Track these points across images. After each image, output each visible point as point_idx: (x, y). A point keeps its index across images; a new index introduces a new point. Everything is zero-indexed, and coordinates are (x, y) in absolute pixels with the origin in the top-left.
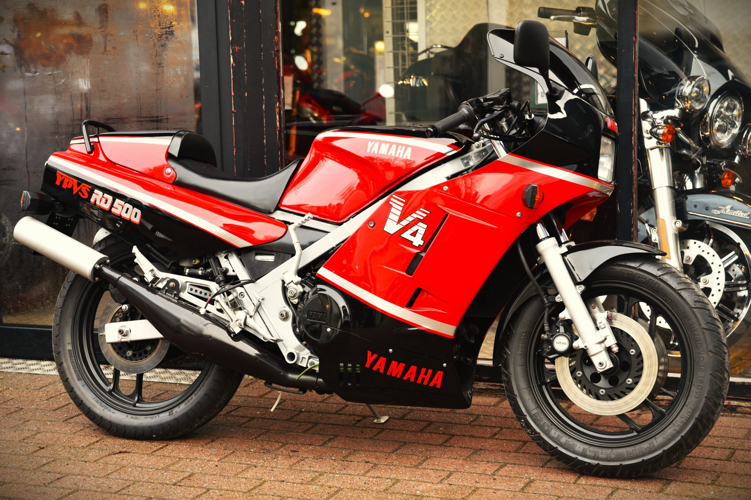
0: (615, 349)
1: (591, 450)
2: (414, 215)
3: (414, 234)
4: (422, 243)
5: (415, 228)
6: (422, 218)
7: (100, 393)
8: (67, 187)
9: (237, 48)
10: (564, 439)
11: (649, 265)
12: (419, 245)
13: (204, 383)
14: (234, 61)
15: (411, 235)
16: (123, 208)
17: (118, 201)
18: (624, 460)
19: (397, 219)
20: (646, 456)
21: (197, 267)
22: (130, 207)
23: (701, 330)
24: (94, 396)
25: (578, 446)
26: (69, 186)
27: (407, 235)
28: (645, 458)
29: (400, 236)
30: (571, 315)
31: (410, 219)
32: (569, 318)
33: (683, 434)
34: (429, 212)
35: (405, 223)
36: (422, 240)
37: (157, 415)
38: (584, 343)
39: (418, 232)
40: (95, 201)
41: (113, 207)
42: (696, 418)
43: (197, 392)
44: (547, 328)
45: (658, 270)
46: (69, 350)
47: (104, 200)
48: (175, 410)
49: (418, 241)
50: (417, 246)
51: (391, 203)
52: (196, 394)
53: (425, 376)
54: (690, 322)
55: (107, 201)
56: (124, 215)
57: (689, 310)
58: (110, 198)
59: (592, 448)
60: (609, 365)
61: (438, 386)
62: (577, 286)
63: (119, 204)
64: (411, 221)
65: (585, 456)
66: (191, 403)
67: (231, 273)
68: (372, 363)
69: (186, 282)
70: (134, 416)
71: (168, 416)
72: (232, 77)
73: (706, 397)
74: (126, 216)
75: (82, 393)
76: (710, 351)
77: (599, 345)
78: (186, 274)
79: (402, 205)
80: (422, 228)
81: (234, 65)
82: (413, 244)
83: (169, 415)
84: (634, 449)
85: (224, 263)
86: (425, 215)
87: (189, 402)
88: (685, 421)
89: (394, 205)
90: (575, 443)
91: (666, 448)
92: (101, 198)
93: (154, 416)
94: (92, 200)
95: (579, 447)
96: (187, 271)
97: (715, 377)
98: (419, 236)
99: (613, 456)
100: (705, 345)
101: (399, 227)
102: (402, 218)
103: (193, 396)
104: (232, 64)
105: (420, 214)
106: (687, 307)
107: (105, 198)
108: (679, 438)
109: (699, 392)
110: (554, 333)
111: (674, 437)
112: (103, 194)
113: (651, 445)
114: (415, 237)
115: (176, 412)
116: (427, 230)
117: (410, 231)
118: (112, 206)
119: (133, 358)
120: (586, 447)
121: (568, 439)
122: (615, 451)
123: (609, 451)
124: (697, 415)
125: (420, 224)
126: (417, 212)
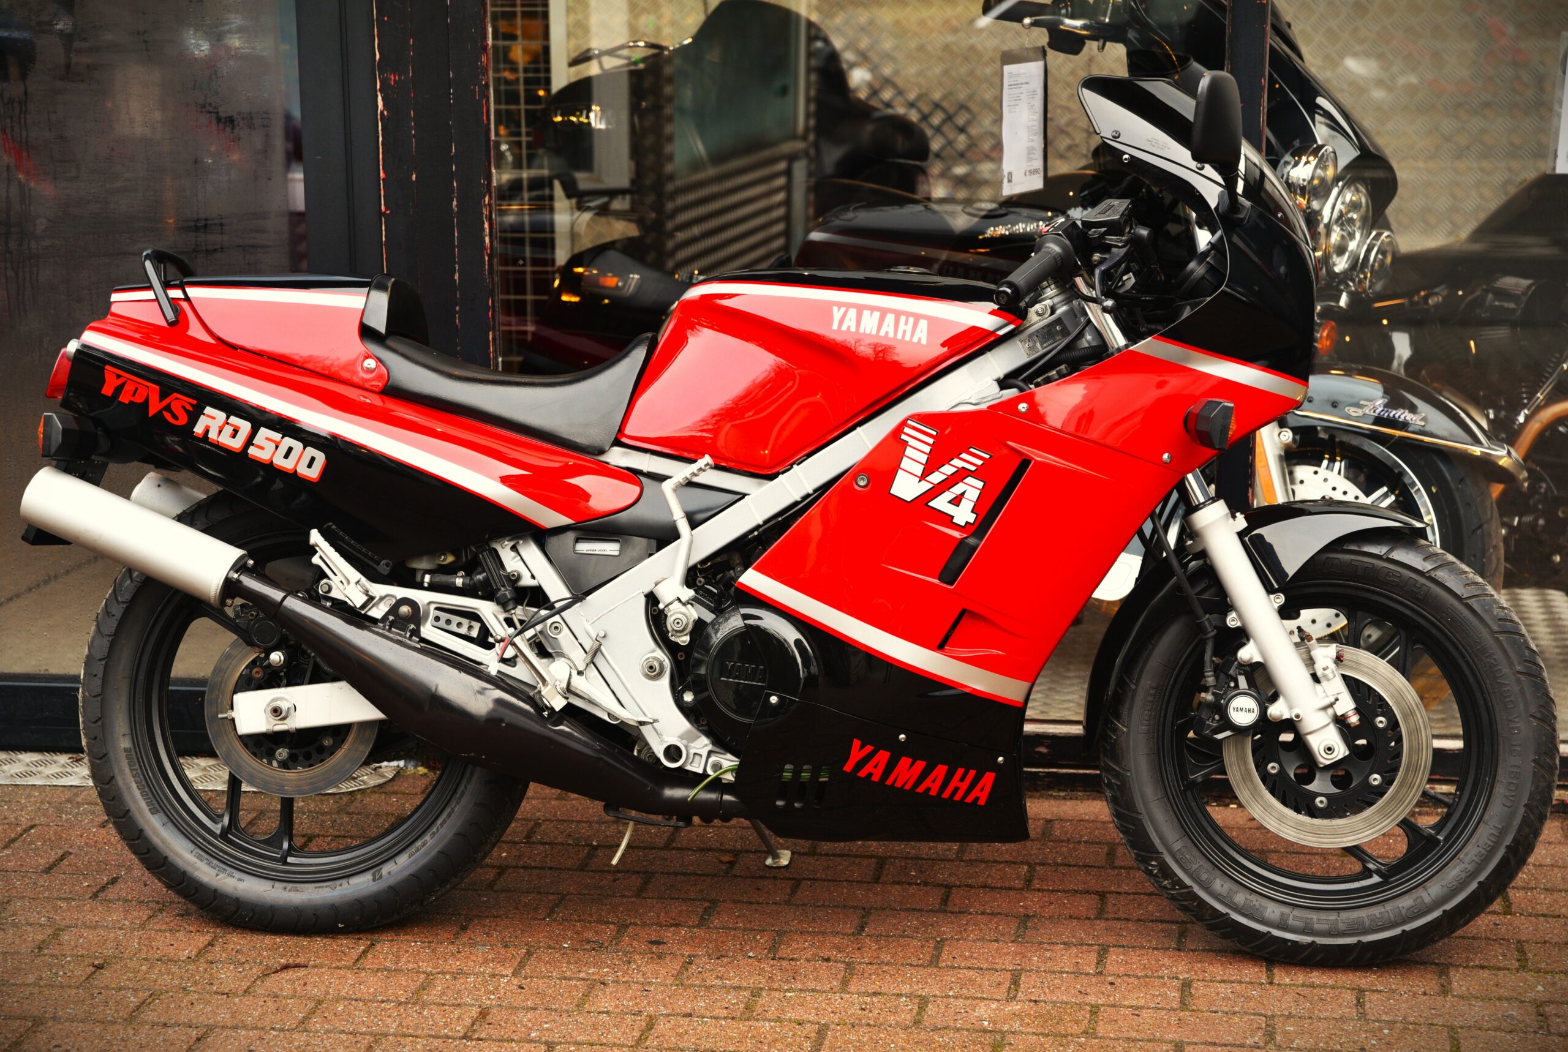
0: (1354, 719)
1: (1295, 917)
2: (956, 462)
3: (956, 501)
4: (972, 518)
5: (958, 489)
6: (973, 468)
7: (204, 839)
8: (131, 401)
9: (393, 78)
10: (1240, 898)
11: (1405, 551)
12: (967, 523)
13: (453, 810)
14: (384, 105)
15: (950, 502)
16: (277, 447)
17: (264, 432)
18: (1367, 932)
19: (919, 470)
20: (1409, 922)
21: (451, 570)
22: (297, 445)
23: (1514, 675)
24: (191, 846)
25: (1269, 910)
26: (138, 399)
27: (941, 503)
28: (1408, 927)
29: (926, 505)
30: (1262, 653)
31: (948, 470)
32: (1260, 659)
33: (1482, 877)
34: (987, 456)
35: (936, 478)
36: (972, 512)
37: (344, 881)
38: (1291, 708)
39: (965, 496)
40: (207, 431)
41: (253, 445)
42: (1507, 847)
43: (435, 829)
44: (1210, 680)
45: (1425, 560)
46: (126, 750)
47: (228, 430)
48: (386, 869)
49: (964, 515)
50: (963, 524)
51: (903, 437)
52: (434, 834)
53: (959, 783)
54: (1492, 661)
55: (235, 432)
56: (279, 461)
57: (1488, 636)
58: (245, 426)
59: (1297, 912)
60: (1341, 751)
61: (981, 802)
62: (1272, 596)
63: (267, 439)
64: (949, 474)
65: (1286, 929)
66: (426, 854)
67: (526, 581)
68: (858, 763)
69: (430, 603)
70: (290, 886)
71: (372, 883)
72: (381, 139)
73: (1525, 806)
74: (288, 465)
75: (163, 841)
76: (1532, 716)
77: (1322, 713)
78: (426, 585)
79: (931, 441)
80: (972, 489)
81: (385, 113)
82: (955, 520)
83: (374, 880)
84: (1383, 910)
85: (511, 562)
86: (979, 462)
87: (418, 850)
88: (1486, 853)
89: (911, 442)
90: (1263, 904)
91: (1448, 906)
92: (221, 424)
93: (338, 882)
94: (199, 429)
95: (1273, 911)
96: (427, 578)
97: (1542, 766)
98: (967, 505)
99: (1342, 927)
100: (1521, 705)
101: (925, 486)
102: (930, 468)
103: (427, 837)
104: (382, 112)
105: (969, 460)
106: (1484, 633)
107: (232, 425)
108: (1474, 886)
109: (1513, 796)
110: (1227, 690)
111: (1462, 885)
112: (228, 418)
113: (1419, 900)
114: (958, 506)
115: (389, 873)
116: (983, 491)
117: (948, 496)
118: (249, 442)
119: (290, 763)
120: (1286, 910)
121: (1248, 897)
122: (1344, 915)
123: (1333, 916)
124: (1508, 841)
125: (970, 480)
126: (964, 456)
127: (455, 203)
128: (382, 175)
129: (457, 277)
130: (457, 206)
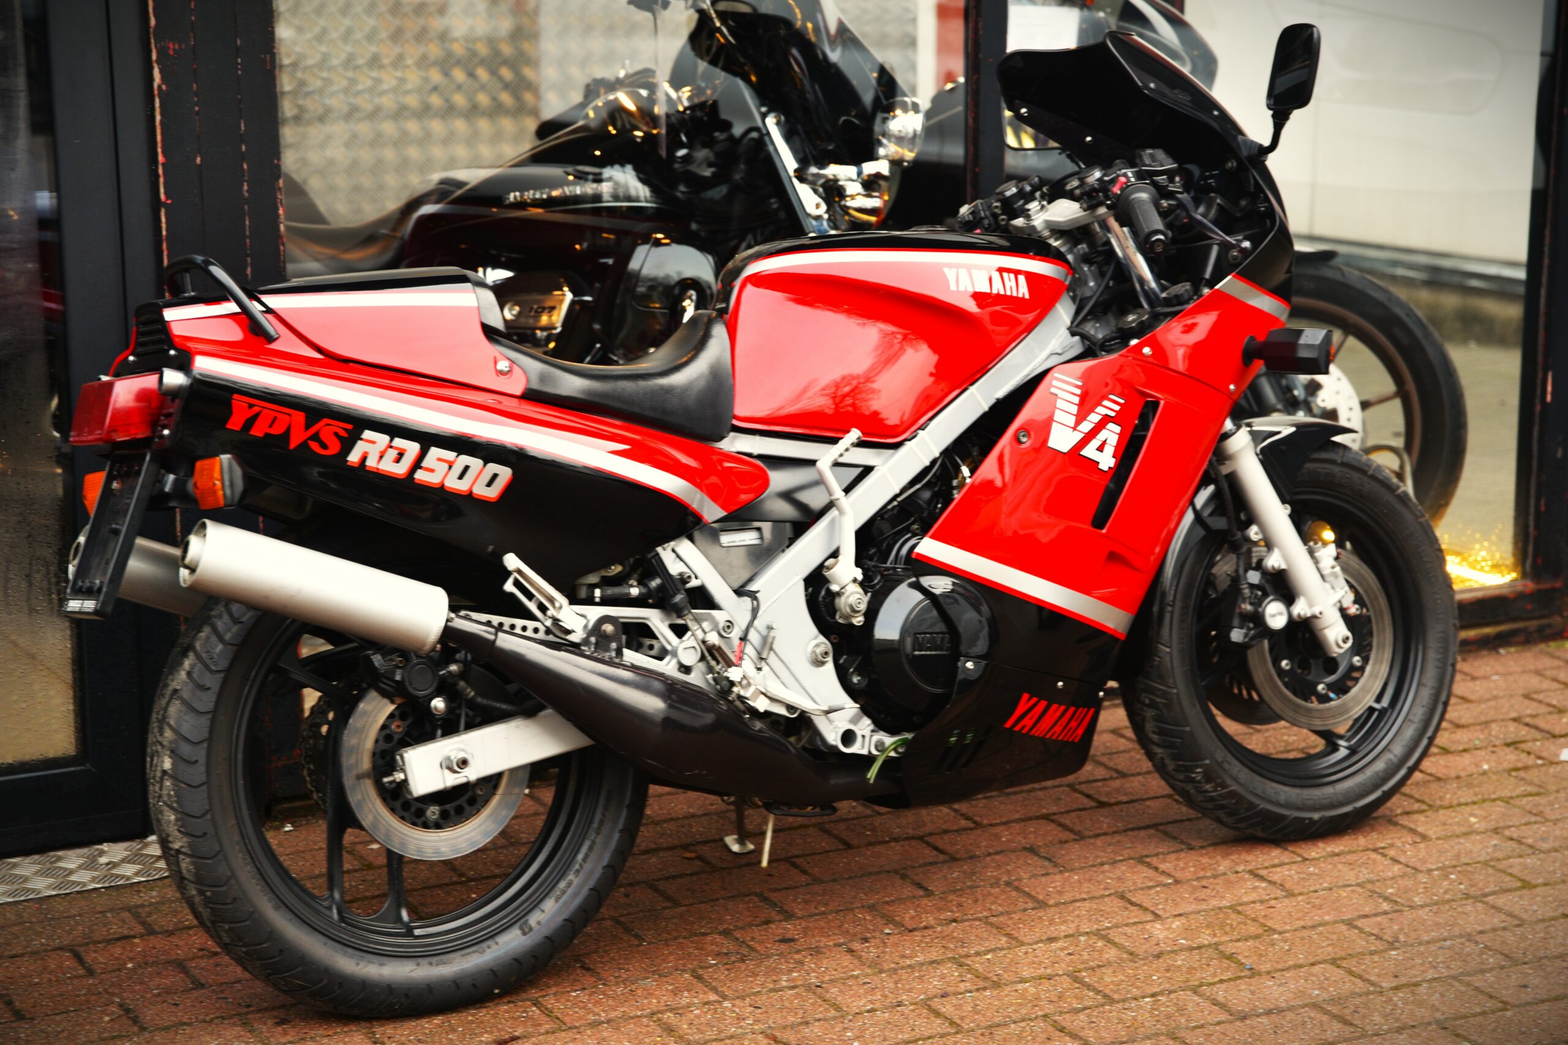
0: (1354, 609)
2: (1100, 409)
3: (1101, 447)
4: (1113, 462)
5: (1102, 435)
6: (1113, 414)
8: (267, 435)
9: (172, 47)
12: (1109, 467)
13: (593, 842)
14: (163, 78)
15: (1096, 449)
16: (450, 467)
17: (435, 452)
19: (1072, 421)
22: (475, 463)
27: (1089, 451)
29: (1079, 454)
30: (1284, 559)
31: (1094, 418)
34: (1122, 401)
35: (1086, 426)
36: (1113, 455)
37: (490, 942)
39: (1108, 441)
40: (364, 458)
41: (421, 468)
43: (577, 866)
47: (392, 454)
48: (534, 919)
49: (1107, 461)
50: (1106, 470)
51: (1053, 390)
52: (578, 871)
53: (1074, 723)
54: (1418, 543)
55: (401, 455)
56: (453, 483)
58: (412, 448)
60: (1348, 641)
61: (1078, 739)
63: (439, 460)
64: (1095, 421)
66: (575, 895)
68: (1019, 717)
70: (434, 960)
71: (523, 938)
72: (158, 118)
74: (462, 486)
77: (1332, 609)
78: (597, 600)
79: (1078, 392)
80: (1111, 434)
81: (164, 87)
82: (1100, 467)
83: (524, 934)
85: (672, 563)
86: (1117, 408)
87: (564, 892)
89: (1061, 394)
92: (382, 448)
93: (484, 945)
94: (354, 457)
96: (598, 593)
98: (1109, 450)
101: (1077, 437)
102: (1080, 418)
103: (571, 876)
104: (159, 87)
105: (1109, 407)
107: (396, 448)
110: (1262, 600)
112: (391, 441)
114: (1102, 452)
115: (539, 923)
117: (1095, 443)
118: (417, 465)
125: (1111, 426)
126: (1106, 403)
127: (246, 187)
128: (161, 158)
129: (249, 270)
130: (247, 191)
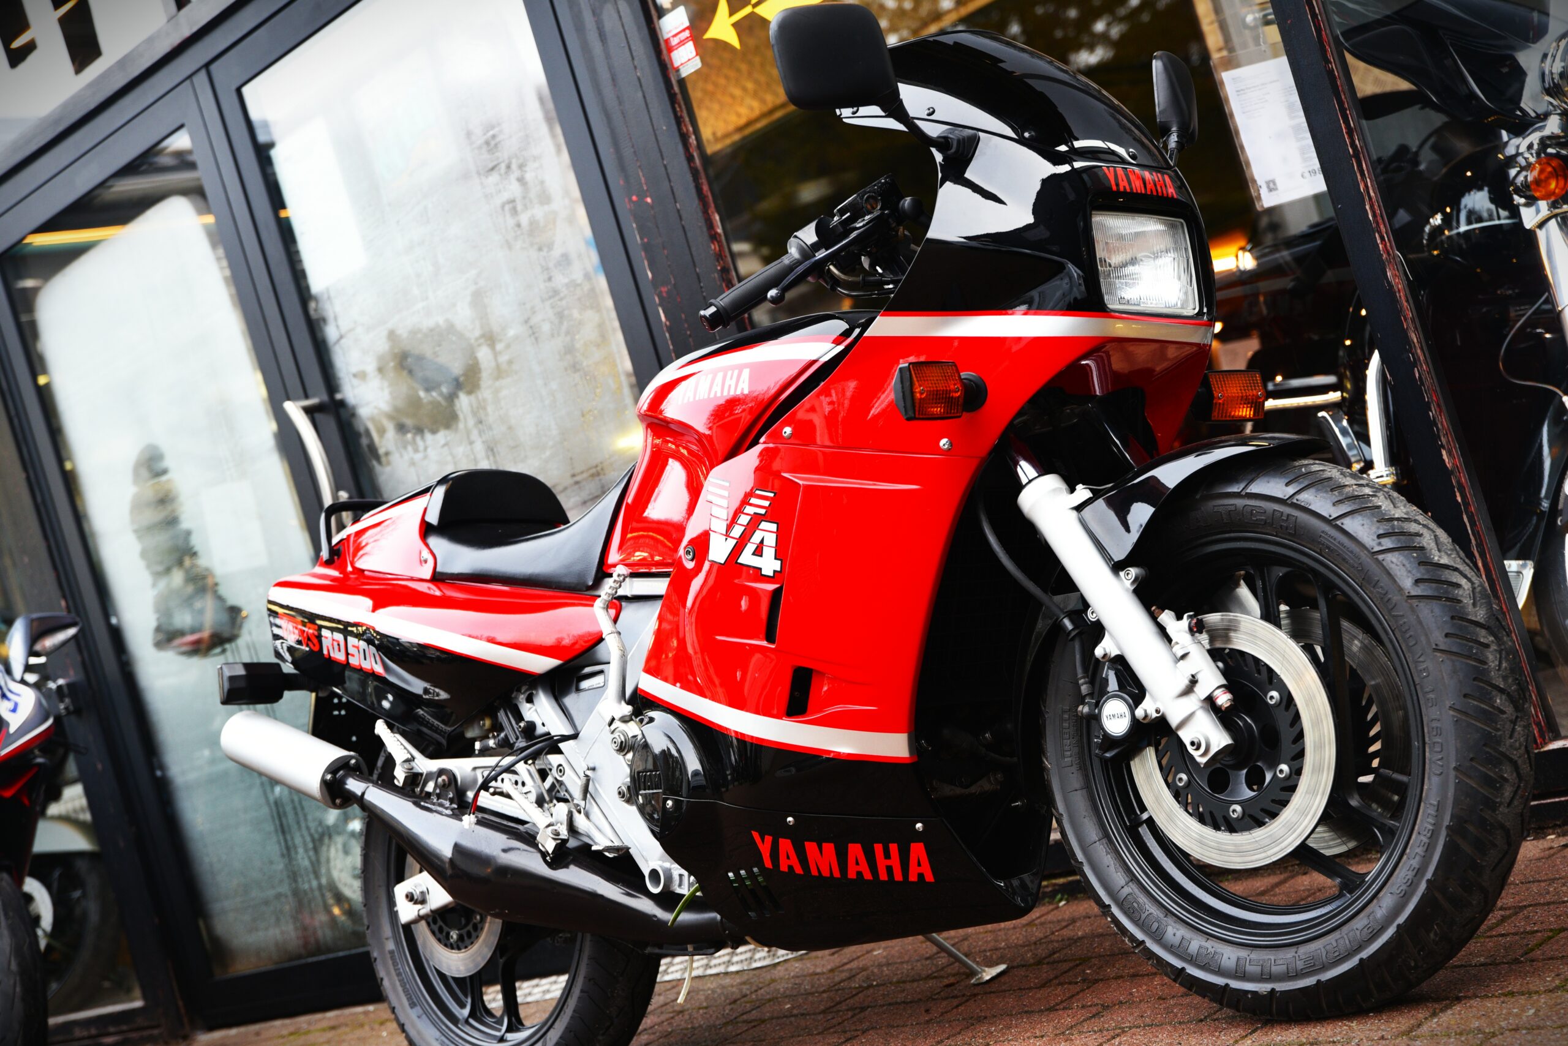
0: (1224, 699)
1: (1254, 960)
2: (748, 510)
3: (758, 552)
4: (777, 565)
5: (756, 538)
6: (763, 511)
9: (664, 289)
10: (1196, 943)
11: (1266, 479)
12: (775, 572)
14: (665, 316)
15: (754, 554)
16: (359, 652)
17: (351, 641)
18: (1324, 968)
19: (724, 529)
20: (1365, 948)
21: (488, 735)
22: (367, 647)
23: (1406, 601)
25: (1225, 956)
27: (747, 558)
28: (1365, 954)
29: (736, 563)
31: (744, 520)
32: (1118, 653)
33: (1429, 875)
34: (772, 495)
35: (737, 531)
36: (776, 558)
38: (1154, 702)
39: (765, 543)
40: (329, 652)
41: (349, 654)
42: (1448, 827)
44: (1084, 689)
45: (1287, 485)
46: (392, 952)
47: (336, 646)
49: (769, 564)
50: (771, 574)
51: (709, 497)
53: (888, 861)
54: (1380, 590)
55: (339, 647)
56: (362, 664)
57: (1369, 560)
58: (342, 640)
59: (1256, 955)
61: (927, 878)
62: (1122, 574)
63: (353, 647)
64: (745, 524)
65: (1244, 977)
67: (540, 730)
69: (475, 769)
73: (1455, 769)
74: (366, 666)
76: (1436, 650)
78: (477, 753)
79: (726, 493)
80: (767, 533)
82: (764, 572)
84: (1339, 936)
85: (529, 712)
86: (766, 503)
88: (1428, 841)
89: (714, 499)
90: (1218, 950)
91: (1401, 919)
92: (332, 642)
94: (325, 652)
95: (1229, 956)
96: (477, 746)
97: (1465, 713)
98: (769, 552)
99: (1300, 965)
100: (1423, 638)
101: (731, 544)
105: (759, 504)
106: (1364, 556)
107: (336, 641)
108: (1423, 886)
109: (1439, 760)
111: (1412, 885)
112: (333, 636)
113: (1371, 918)
114: (761, 556)
116: (779, 533)
117: (750, 548)
118: (347, 653)
119: (460, 944)
120: (1243, 953)
121: (1204, 944)
122: (1304, 950)
123: (1289, 954)
124: (1447, 821)
125: (764, 525)
126: (753, 501)
